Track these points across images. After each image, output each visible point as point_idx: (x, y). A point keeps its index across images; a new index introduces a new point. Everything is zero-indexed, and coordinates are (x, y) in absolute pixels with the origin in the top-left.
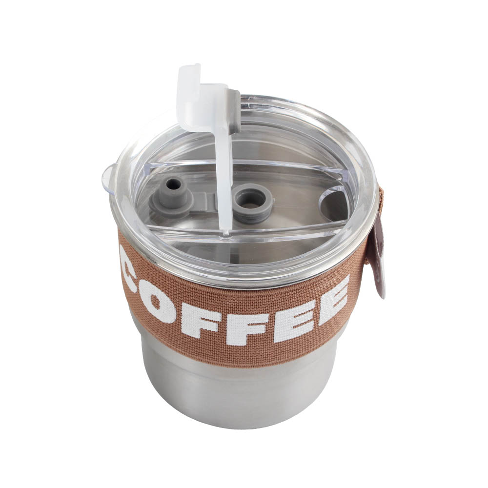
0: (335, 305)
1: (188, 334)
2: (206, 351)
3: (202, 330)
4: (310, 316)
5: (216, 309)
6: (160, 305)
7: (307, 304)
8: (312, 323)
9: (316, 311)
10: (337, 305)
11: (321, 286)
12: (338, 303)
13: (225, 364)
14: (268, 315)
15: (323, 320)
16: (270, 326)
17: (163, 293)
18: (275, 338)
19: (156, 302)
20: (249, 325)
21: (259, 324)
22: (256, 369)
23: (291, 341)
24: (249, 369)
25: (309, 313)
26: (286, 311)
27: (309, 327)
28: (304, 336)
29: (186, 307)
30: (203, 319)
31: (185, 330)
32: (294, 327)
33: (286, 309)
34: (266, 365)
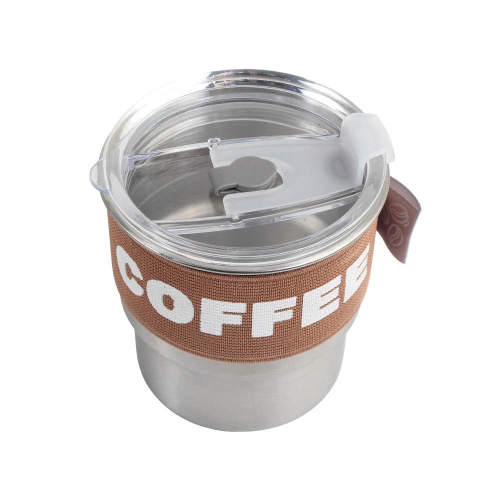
0: (358, 278)
1: (208, 333)
2: (229, 348)
3: (224, 326)
4: (336, 293)
5: (240, 299)
6: (174, 305)
7: (334, 280)
8: (338, 300)
9: (342, 287)
10: (359, 278)
11: (346, 259)
12: (360, 276)
13: (250, 359)
14: (295, 298)
15: (347, 297)
16: (298, 310)
17: (178, 291)
18: (302, 322)
19: (168, 302)
20: (276, 311)
21: (287, 309)
22: (283, 360)
23: (318, 323)
24: (276, 361)
25: (335, 290)
26: (313, 291)
27: (335, 306)
28: (330, 316)
29: (206, 303)
30: (225, 313)
31: (205, 328)
32: (321, 308)
33: (314, 288)
34: (293, 354)
